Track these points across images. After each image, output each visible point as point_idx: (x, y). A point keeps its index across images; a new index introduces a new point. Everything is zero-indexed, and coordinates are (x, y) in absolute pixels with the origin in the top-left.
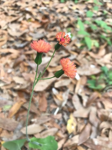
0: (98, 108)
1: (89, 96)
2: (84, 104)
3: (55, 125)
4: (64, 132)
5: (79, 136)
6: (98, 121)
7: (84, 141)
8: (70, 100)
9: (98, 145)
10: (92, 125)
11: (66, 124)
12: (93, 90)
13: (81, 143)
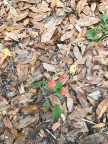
0: (93, 55)
1: (87, 45)
2: (83, 53)
3: (61, 70)
4: (67, 74)
5: (78, 76)
6: (92, 65)
7: (80, 79)
8: (72, 50)
9: (90, 80)
10: (87, 68)
11: (69, 69)
12: (91, 40)
13: (78, 80)
